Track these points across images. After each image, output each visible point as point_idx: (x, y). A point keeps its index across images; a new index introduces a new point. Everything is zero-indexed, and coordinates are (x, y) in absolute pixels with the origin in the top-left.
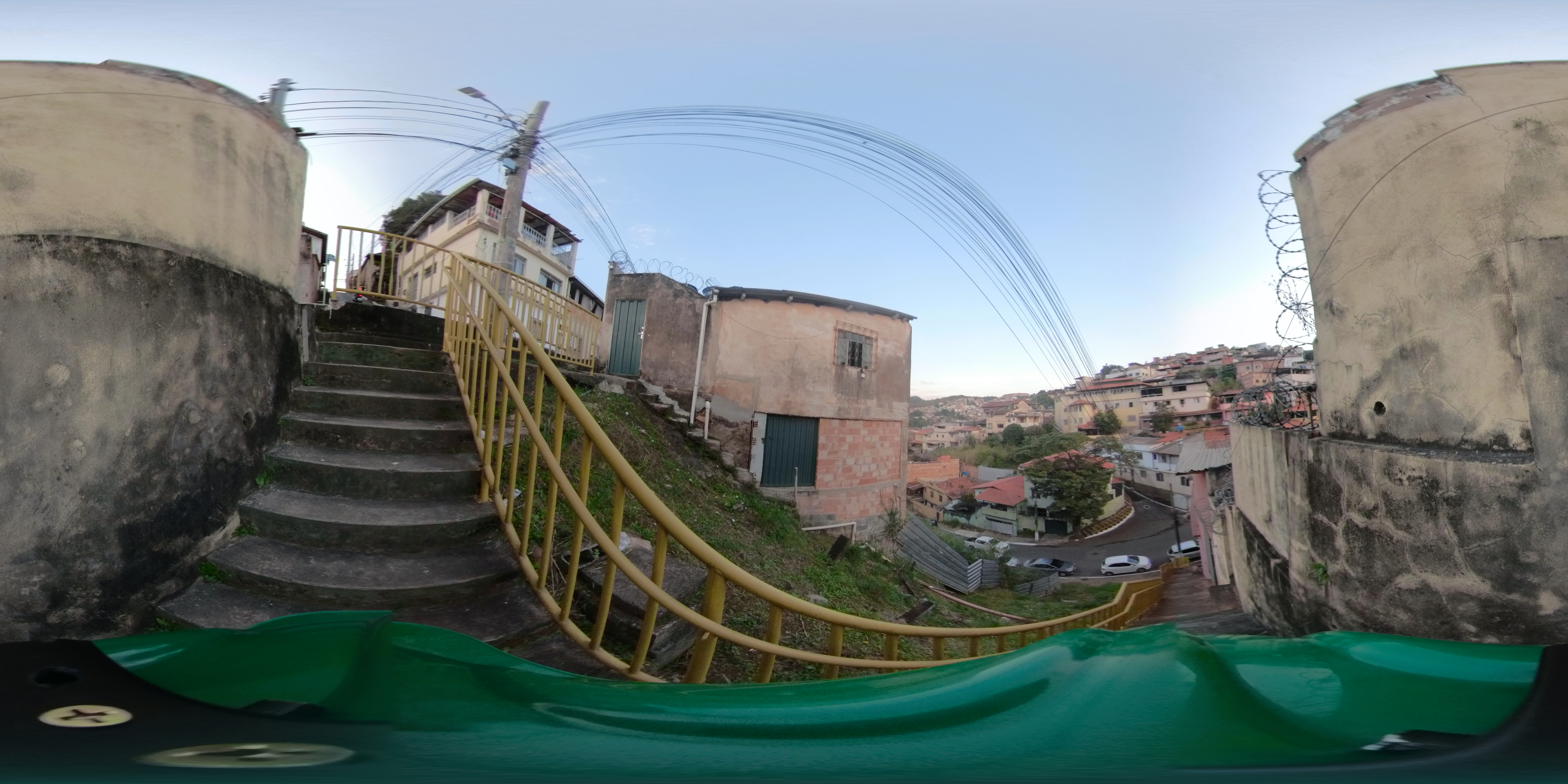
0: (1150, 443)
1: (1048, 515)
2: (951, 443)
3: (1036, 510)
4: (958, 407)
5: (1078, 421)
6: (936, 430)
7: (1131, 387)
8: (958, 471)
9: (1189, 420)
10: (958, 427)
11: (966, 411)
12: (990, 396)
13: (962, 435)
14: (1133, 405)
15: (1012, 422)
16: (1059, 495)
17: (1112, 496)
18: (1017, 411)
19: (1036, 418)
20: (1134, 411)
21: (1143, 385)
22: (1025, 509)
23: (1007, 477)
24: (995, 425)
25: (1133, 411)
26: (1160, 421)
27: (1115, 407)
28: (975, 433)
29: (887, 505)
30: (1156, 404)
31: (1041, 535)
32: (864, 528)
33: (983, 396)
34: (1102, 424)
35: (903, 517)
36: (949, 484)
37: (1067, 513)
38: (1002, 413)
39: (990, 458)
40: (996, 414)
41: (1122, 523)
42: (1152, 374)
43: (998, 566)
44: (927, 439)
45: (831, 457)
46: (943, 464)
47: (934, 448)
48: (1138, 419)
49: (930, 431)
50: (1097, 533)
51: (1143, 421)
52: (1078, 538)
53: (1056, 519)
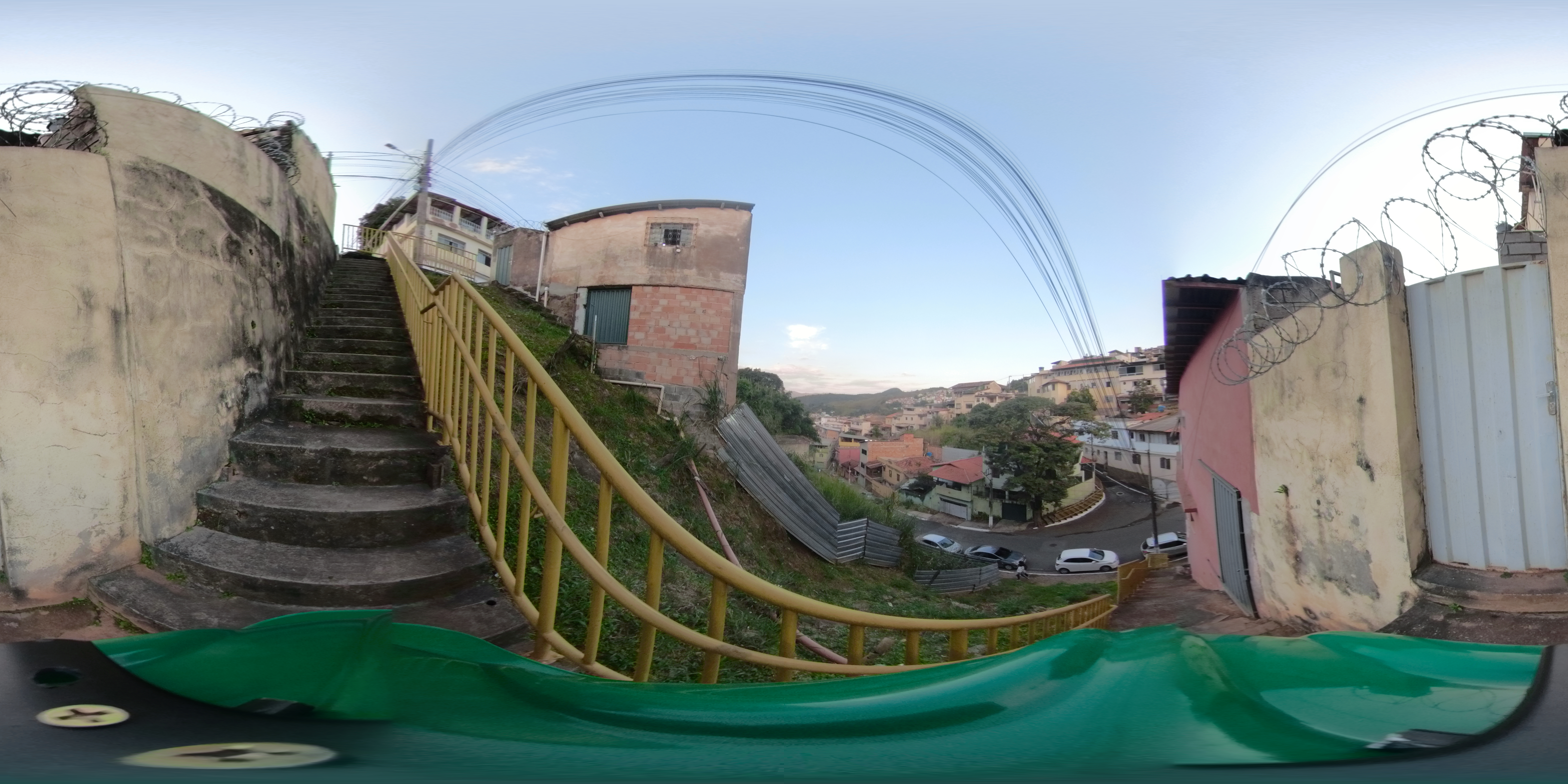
0: (1127, 422)
1: (1007, 497)
2: (920, 426)
3: (992, 490)
5: (1051, 399)
7: (1109, 366)
8: (922, 452)
10: (928, 409)
13: (930, 417)
14: (1111, 383)
15: (981, 401)
18: (988, 391)
20: (1112, 391)
21: (1123, 367)
22: (982, 490)
23: (968, 457)
24: (964, 406)
26: (1140, 401)
27: (1090, 386)
28: (943, 413)
30: (1135, 383)
31: (996, 520)
34: (1077, 404)
36: (909, 463)
37: (1025, 495)
39: (957, 438)
41: (1089, 510)
44: (896, 422)
45: (643, 317)
46: (906, 443)
47: (903, 430)
48: (1115, 400)
49: (900, 414)
50: (1060, 521)
51: (1121, 402)
52: (1037, 526)
53: (1015, 502)
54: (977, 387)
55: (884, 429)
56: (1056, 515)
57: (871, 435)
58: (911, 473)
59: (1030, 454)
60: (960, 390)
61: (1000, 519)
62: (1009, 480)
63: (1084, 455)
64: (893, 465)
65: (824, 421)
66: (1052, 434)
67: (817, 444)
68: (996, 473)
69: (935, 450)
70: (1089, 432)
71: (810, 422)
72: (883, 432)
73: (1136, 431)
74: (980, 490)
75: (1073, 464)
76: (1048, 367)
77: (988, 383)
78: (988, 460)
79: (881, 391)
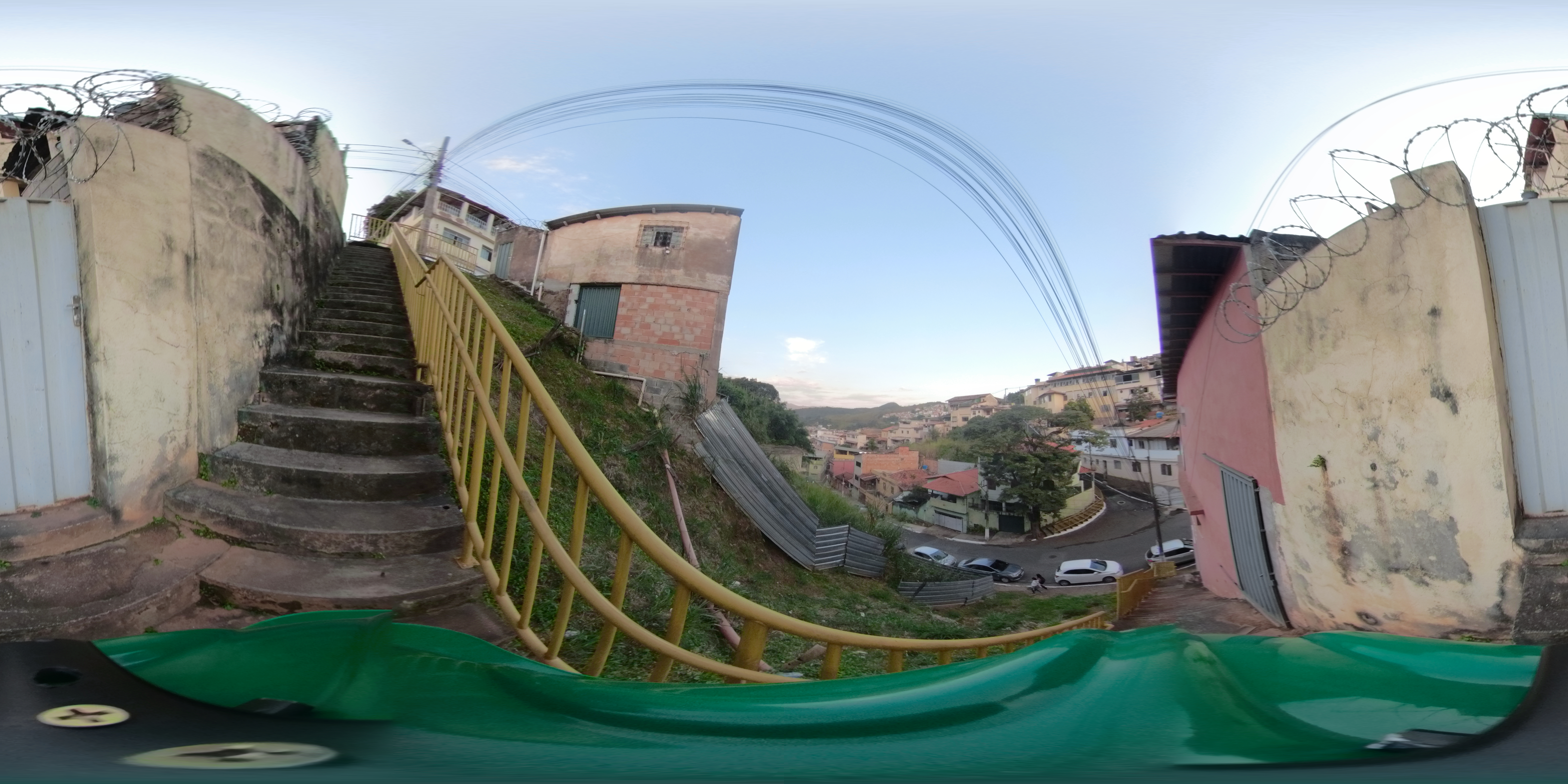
0: (1125, 430)
2: (916, 439)
3: (988, 502)
6: (901, 425)
7: (1105, 375)
8: (917, 465)
10: (924, 422)
13: (926, 430)
14: (1108, 393)
15: (977, 414)
16: (1014, 484)
17: (1078, 489)
20: (1109, 400)
21: (1119, 375)
22: (979, 502)
23: (964, 469)
24: (960, 419)
26: (1139, 409)
27: (1086, 395)
28: (939, 427)
30: (1132, 391)
31: (993, 532)
34: (1074, 414)
36: (904, 475)
37: (1022, 506)
39: (952, 451)
40: (961, 407)
41: (1090, 521)
44: (892, 436)
45: (630, 314)
46: (901, 456)
47: (899, 444)
48: (1112, 409)
49: (896, 427)
50: (1059, 532)
51: (1119, 410)
52: (1036, 538)
53: (1012, 514)
54: (974, 400)
55: (879, 442)
56: (1055, 526)
57: (867, 448)
58: (905, 486)
59: (1026, 464)
60: (956, 403)
61: (997, 531)
62: (1005, 491)
63: (1082, 464)
64: (887, 478)
65: (820, 433)
66: (1049, 443)
67: (811, 455)
68: (992, 485)
69: (930, 463)
70: (1086, 441)
71: (804, 433)
72: (879, 446)
73: (1135, 438)
74: (975, 502)
75: (1072, 474)
76: (1044, 379)
77: (984, 396)
78: (983, 471)
79: (879, 405)
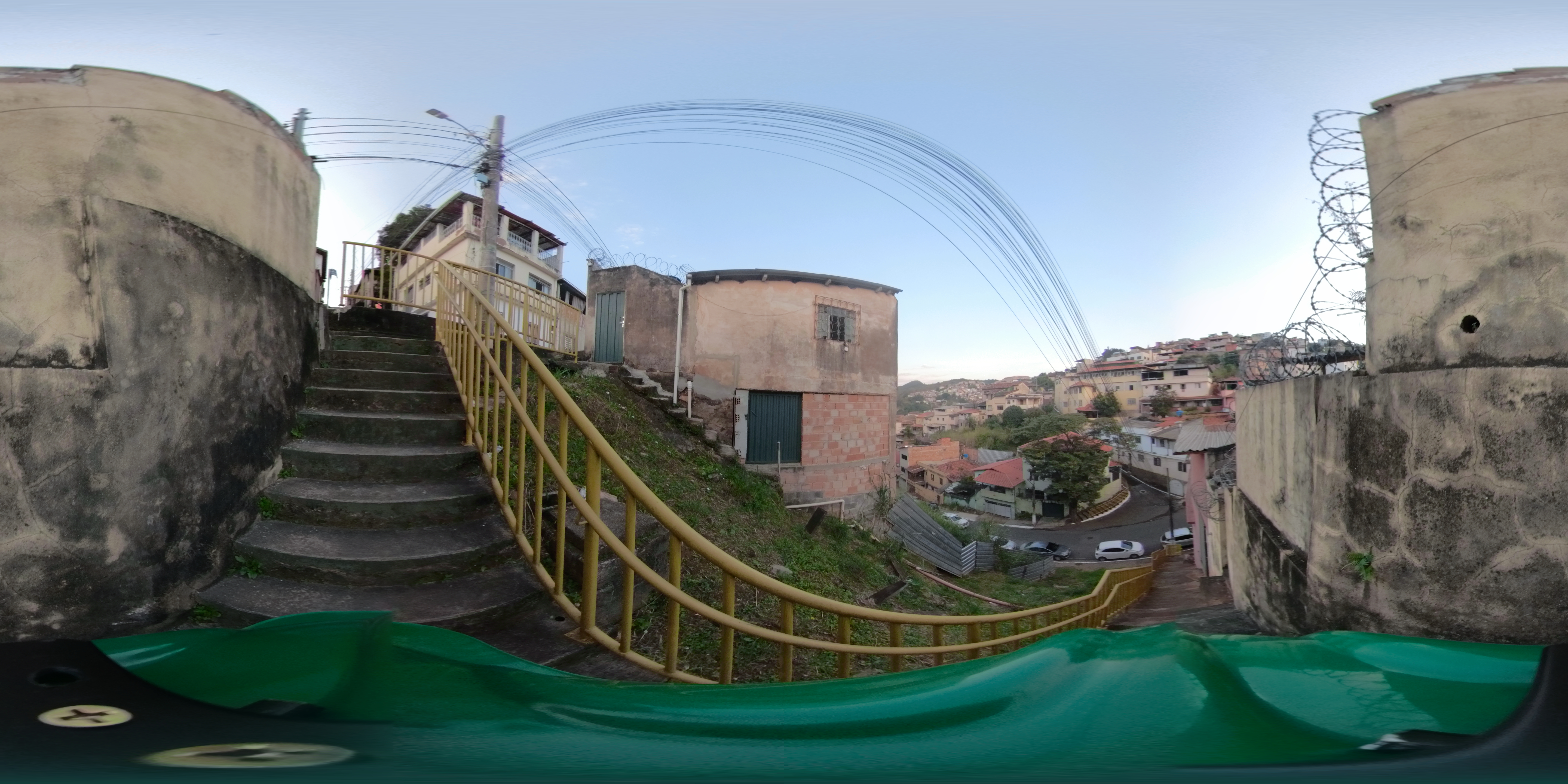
0: (1149, 427)
1: (1045, 498)
2: (952, 425)
3: (1034, 492)
4: (959, 390)
5: (1078, 402)
6: (937, 413)
7: (1132, 370)
8: (958, 454)
9: (1189, 405)
10: (958, 410)
11: (967, 395)
12: (991, 379)
13: (962, 418)
14: (1134, 388)
15: (1012, 404)
16: (1056, 477)
17: (1108, 480)
18: (1017, 392)
19: (1035, 400)
20: (1135, 395)
21: (1144, 368)
22: (1023, 492)
23: (1006, 459)
24: (995, 408)
25: (1133, 395)
26: (1160, 405)
27: (1115, 389)
28: (975, 415)
29: (876, 482)
30: (1157, 388)
31: (1038, 517)
32: (853, 506)
33: (984, 380)
34: (1103, 406)
35: (893, 496)
36: (949, 466)
37: (1064, 496)
38: (1002, 395)
39: (990, 440)
40: (996, 396)
41: (1117, 507)
42: (1155, 358)
43: (992, 549)
45: (817, 432)
46: (943, 446)
47: (936, 431)
48: (1138, 403)
49: (927, 412)
50: (1094, 517)
51: (1143, 405)
52: (1075, 522)
53: (1053, 502)
55: (916, 430)
56: (1090, 512)
58: (953, 477)
59: (1070, 465)
61: (1041, 517)
62: (1050, 483)
63: (1112, 460)
64: (935, 469)
68: (1037, 479)
72: (916, 434)
73: (1156, 437)
74: (1021, 492)
75: (1105, 469)
